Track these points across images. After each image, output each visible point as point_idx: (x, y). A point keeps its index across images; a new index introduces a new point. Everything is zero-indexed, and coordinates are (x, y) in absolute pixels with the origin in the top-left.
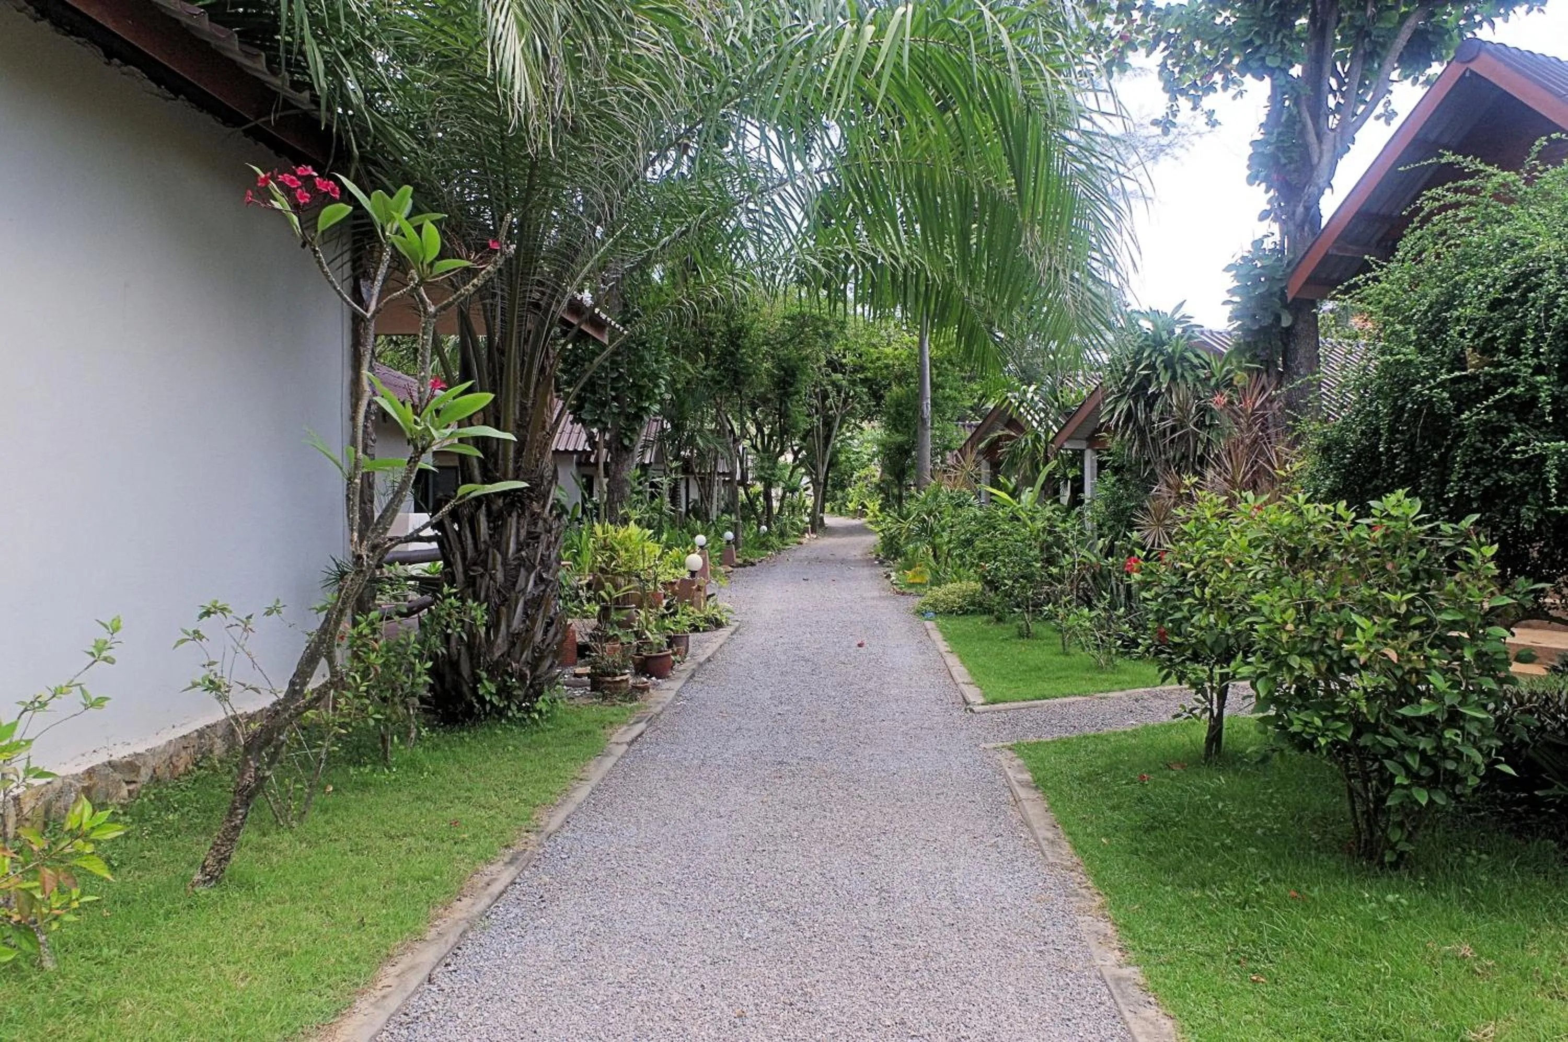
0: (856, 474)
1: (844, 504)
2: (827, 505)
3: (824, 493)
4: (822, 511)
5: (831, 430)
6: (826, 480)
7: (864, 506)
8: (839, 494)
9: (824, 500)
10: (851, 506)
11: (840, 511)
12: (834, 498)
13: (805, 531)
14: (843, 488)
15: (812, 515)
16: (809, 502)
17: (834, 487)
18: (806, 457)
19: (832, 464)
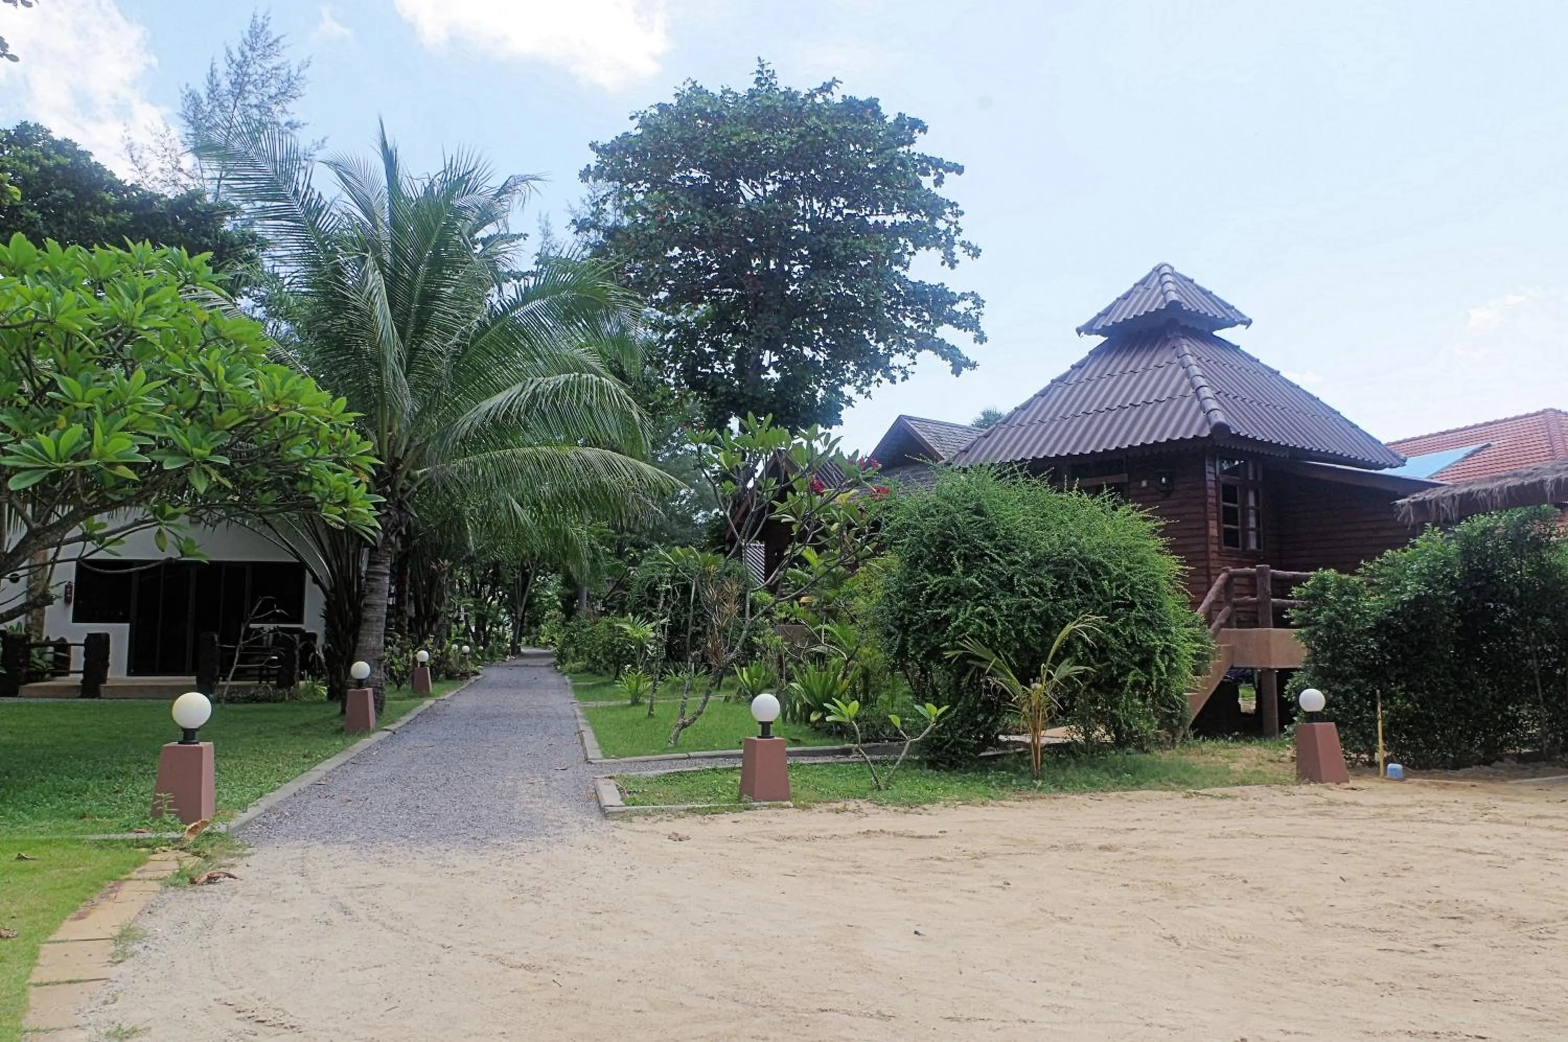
0: (548, 613)
1: (537, 638)
2: (524, 639)
3: (522, 628)
4: (520, 641)
5: (528, 580)
6: (523, 616)
7: (553, 639)
8: (534, 630)
9: (522, 635)
10: (543, 639)
11: (533, 643)
12: (529, 633)
13: (507, 653)
14: (537, 624)
15: (513, 643)
16: (509, 635)
17: (529, 623)
18: (508, 600)
19: (529, 605)
